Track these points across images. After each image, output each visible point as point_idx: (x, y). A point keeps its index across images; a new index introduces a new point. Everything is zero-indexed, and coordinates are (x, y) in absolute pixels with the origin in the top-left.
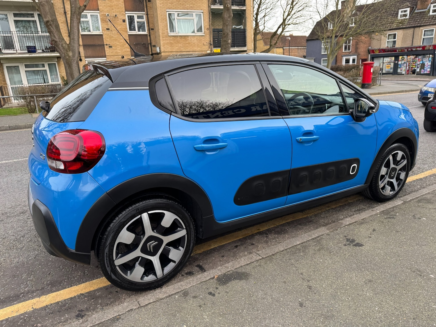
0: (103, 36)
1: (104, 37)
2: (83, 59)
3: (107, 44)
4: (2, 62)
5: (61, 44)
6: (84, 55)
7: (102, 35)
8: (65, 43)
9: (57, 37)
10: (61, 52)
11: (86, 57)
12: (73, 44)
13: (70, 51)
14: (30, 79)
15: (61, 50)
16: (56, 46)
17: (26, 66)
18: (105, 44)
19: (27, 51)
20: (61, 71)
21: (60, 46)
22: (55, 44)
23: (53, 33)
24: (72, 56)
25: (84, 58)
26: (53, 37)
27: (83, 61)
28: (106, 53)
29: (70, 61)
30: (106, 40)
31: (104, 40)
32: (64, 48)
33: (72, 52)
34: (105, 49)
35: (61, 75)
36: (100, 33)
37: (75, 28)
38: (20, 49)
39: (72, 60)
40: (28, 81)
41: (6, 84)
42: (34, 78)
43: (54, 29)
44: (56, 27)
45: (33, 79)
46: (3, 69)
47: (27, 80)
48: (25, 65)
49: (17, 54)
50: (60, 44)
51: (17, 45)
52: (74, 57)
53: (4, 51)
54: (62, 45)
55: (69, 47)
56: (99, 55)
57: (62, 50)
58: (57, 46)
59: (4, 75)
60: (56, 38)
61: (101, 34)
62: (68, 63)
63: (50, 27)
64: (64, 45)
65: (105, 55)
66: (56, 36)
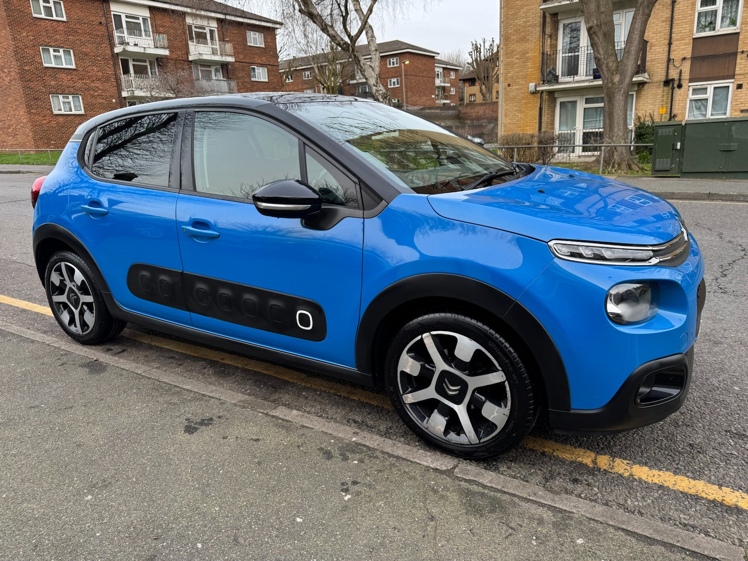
0: (740, 34)
1: (740, 37)
2: (683, 85)
3: (745, 50)
4: (556, 96)
5: (606, 62)
6: (688, 77)
7: (738, 33)
8: (612, 61)
9: (601, 52)
10: (604, 76)
11: (691, 80)
12: (625, 62)
13: (616, 74)
14: (588, 121)
15: (603, 74)
16: (598, 68)
17: (588, 101)
18: (739, 51)
19: (592, 77)
20: (638, 107)
21: (604, 67)
22: (598, 63)
23: (596, 46)
24: (619, 82)
25: (688, 81)
26: (596, 53)
27: (683, 87)
28: (736, 69)
29: (613, 91)
30: (745, 42)
31: (740, 43)
32: (608, 69)
33: (621, 75)
34: (737, 61)
35: (636, 114)
36: (735, 30)
37: (636, 32)
38: (585, 74)
39: (617, 90)
40: (584, 124)
41: (553, 128)
42: (594, 120)
43: (599, 40)
44: (605, 35)
45: (592, 121)
46: (555, 106)
47: (584, 122)
48: (586, 99)
49: (575, 83)
50: (603, 64)
51: (582, 68)
52: (621, 84)
53: (561, 79)
54: (607, 64)
55: (617, 67)
56: (721, 75)
57: (606, 74)
58: (600, 67)
59: (553, 116)
60: (599, 53)
61: (738, 31)
62: (609, 94)
63: (594, 36)
64: (611, 64)
65: (732, 74)
66: (601, 50)
